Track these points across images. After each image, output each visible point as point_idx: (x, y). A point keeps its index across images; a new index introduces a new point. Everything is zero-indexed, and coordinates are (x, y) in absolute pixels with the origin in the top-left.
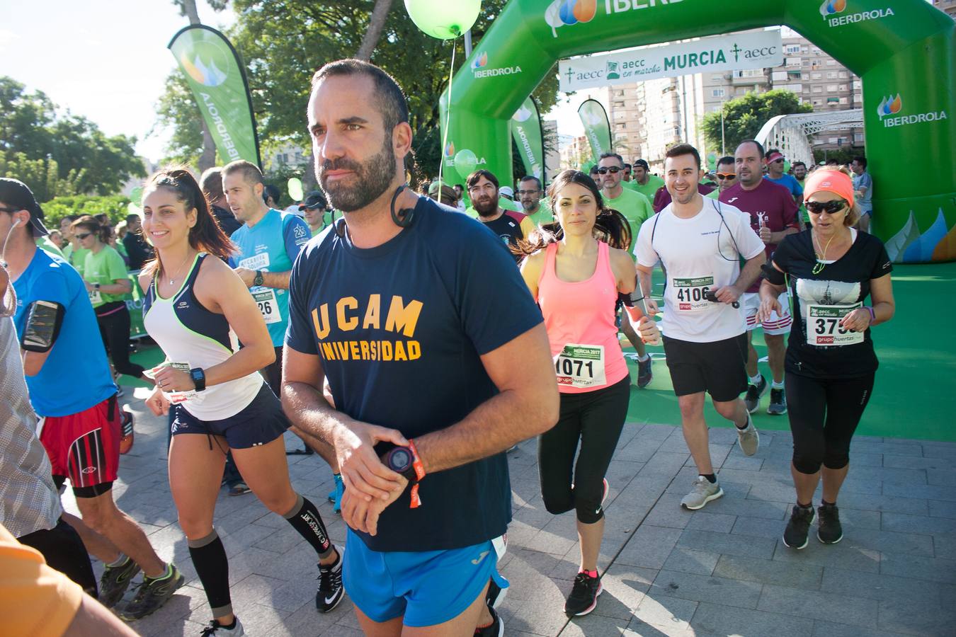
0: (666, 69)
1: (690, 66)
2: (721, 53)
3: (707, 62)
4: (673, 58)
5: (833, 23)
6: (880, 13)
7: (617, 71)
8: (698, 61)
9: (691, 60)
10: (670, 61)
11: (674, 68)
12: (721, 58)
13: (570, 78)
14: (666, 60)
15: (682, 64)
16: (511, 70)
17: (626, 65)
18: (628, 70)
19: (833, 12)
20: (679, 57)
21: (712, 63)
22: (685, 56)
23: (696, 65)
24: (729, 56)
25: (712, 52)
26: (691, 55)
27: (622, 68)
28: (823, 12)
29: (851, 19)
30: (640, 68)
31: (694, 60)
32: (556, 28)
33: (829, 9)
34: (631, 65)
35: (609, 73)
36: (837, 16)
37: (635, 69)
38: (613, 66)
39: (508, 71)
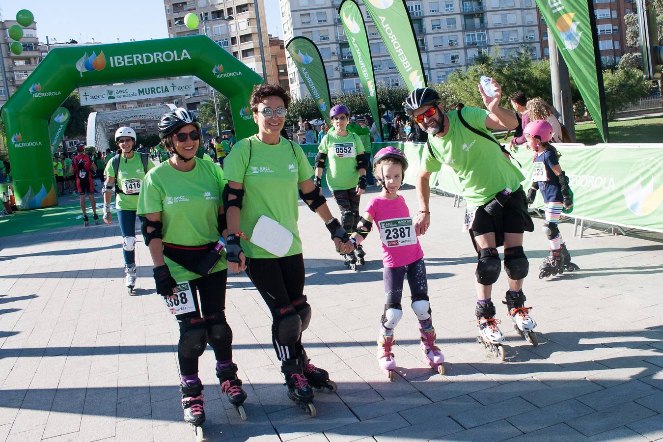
0: (140, 95)
1: (152, 93)
2: (166, 87)
3: (160, 92)
4: (143, 89)
5: (219, 76)
6: (237, 73)
7: (113, 95)
8: (156, 91)
9: (152, 91)
10: (141, 90)
11: (144, 94)
12: (167, 90)
13: (86, 98)
14: (139, 90)
15: (148, 92)
16: (56, 93)
17: (117, 92)
18: (119, 94)
19: (218, 72)
20: (146, 89)
21: (163, 92)
22: (149, 88)
23: (155, 93)
24: (170, 89)
25: (162, 87)
26: (152, 88)
27: (115, 94)
28: (214, 71)
29: (226, 75)
30: (126, 94)
31: (154, 91)
32: (82, 73)
33: (216, 71)
34: (120, 92)
35: (108, 96)
36: (220, 74)
37: (123, 94)
38: (111, 92)
39: (54, 94)
